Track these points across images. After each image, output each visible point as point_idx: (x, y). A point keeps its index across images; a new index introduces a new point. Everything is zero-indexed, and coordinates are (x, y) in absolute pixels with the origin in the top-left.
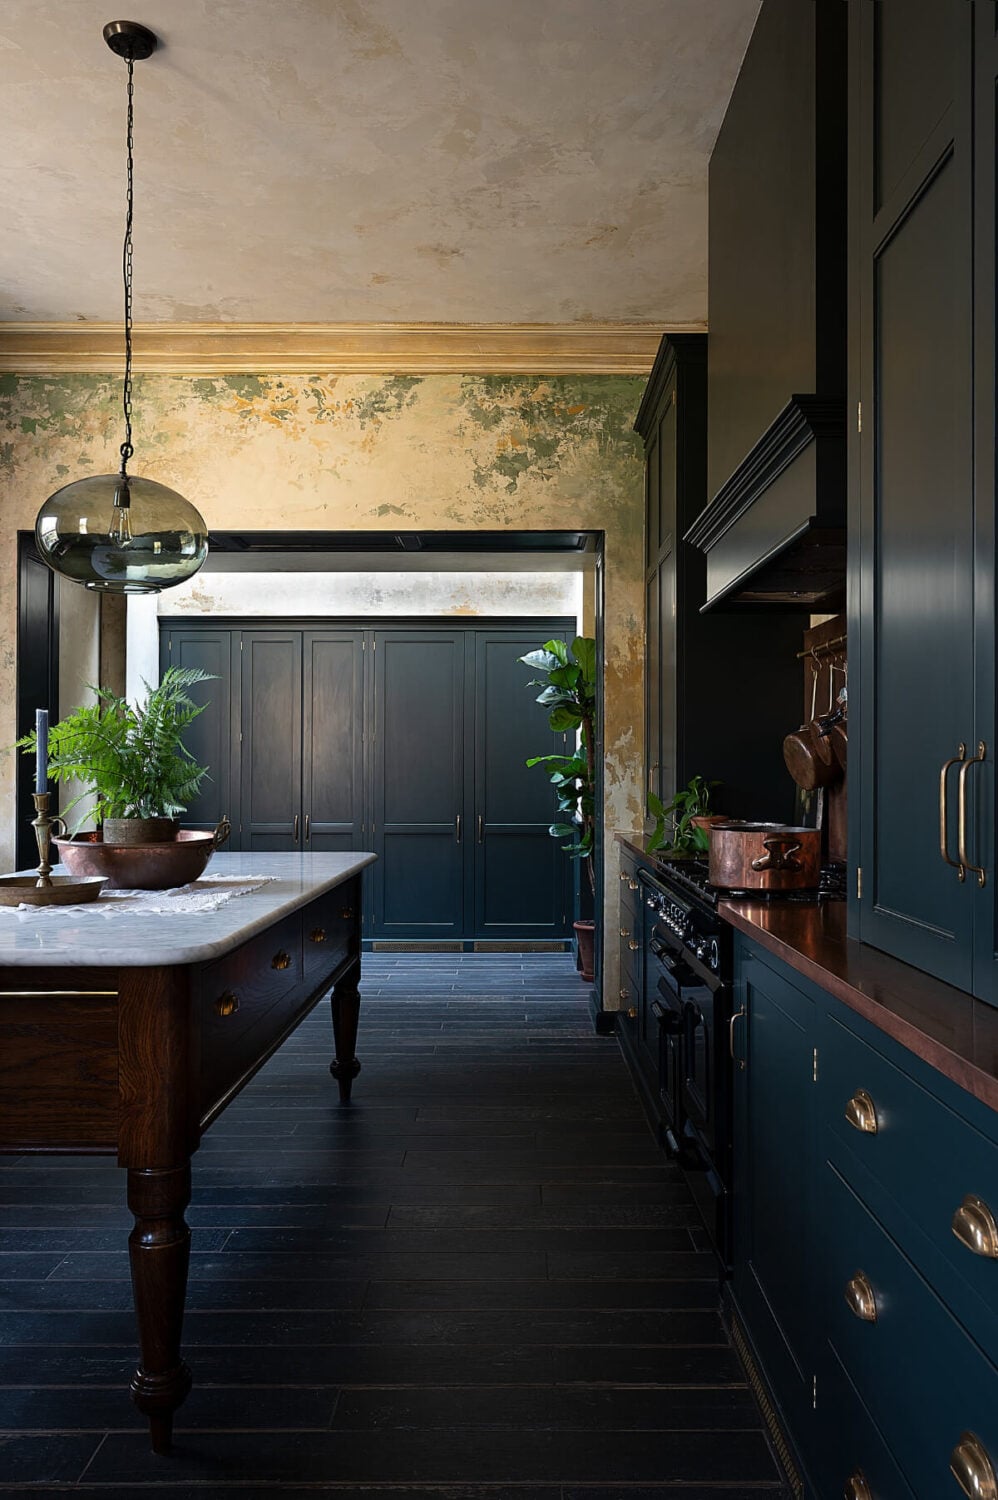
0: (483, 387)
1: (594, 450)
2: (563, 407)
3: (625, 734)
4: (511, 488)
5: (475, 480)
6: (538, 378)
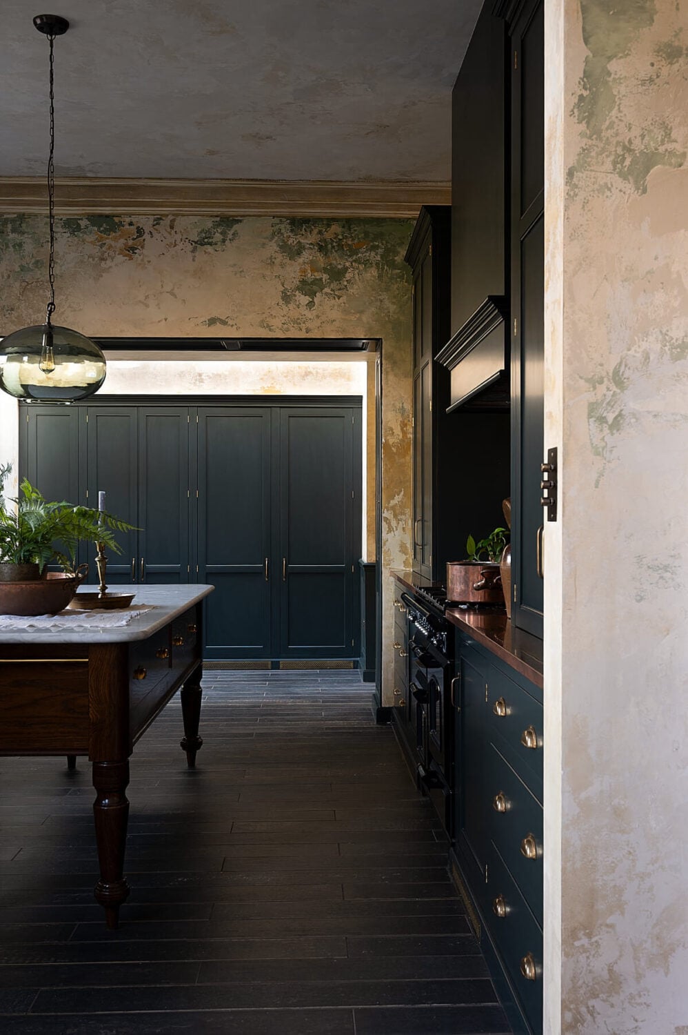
0: (288, 227)
1: (374, 276)
2: (350, 243)
3: (398, 495)
4: (311, 305)
5: (283, 298)
6: (331, 221)
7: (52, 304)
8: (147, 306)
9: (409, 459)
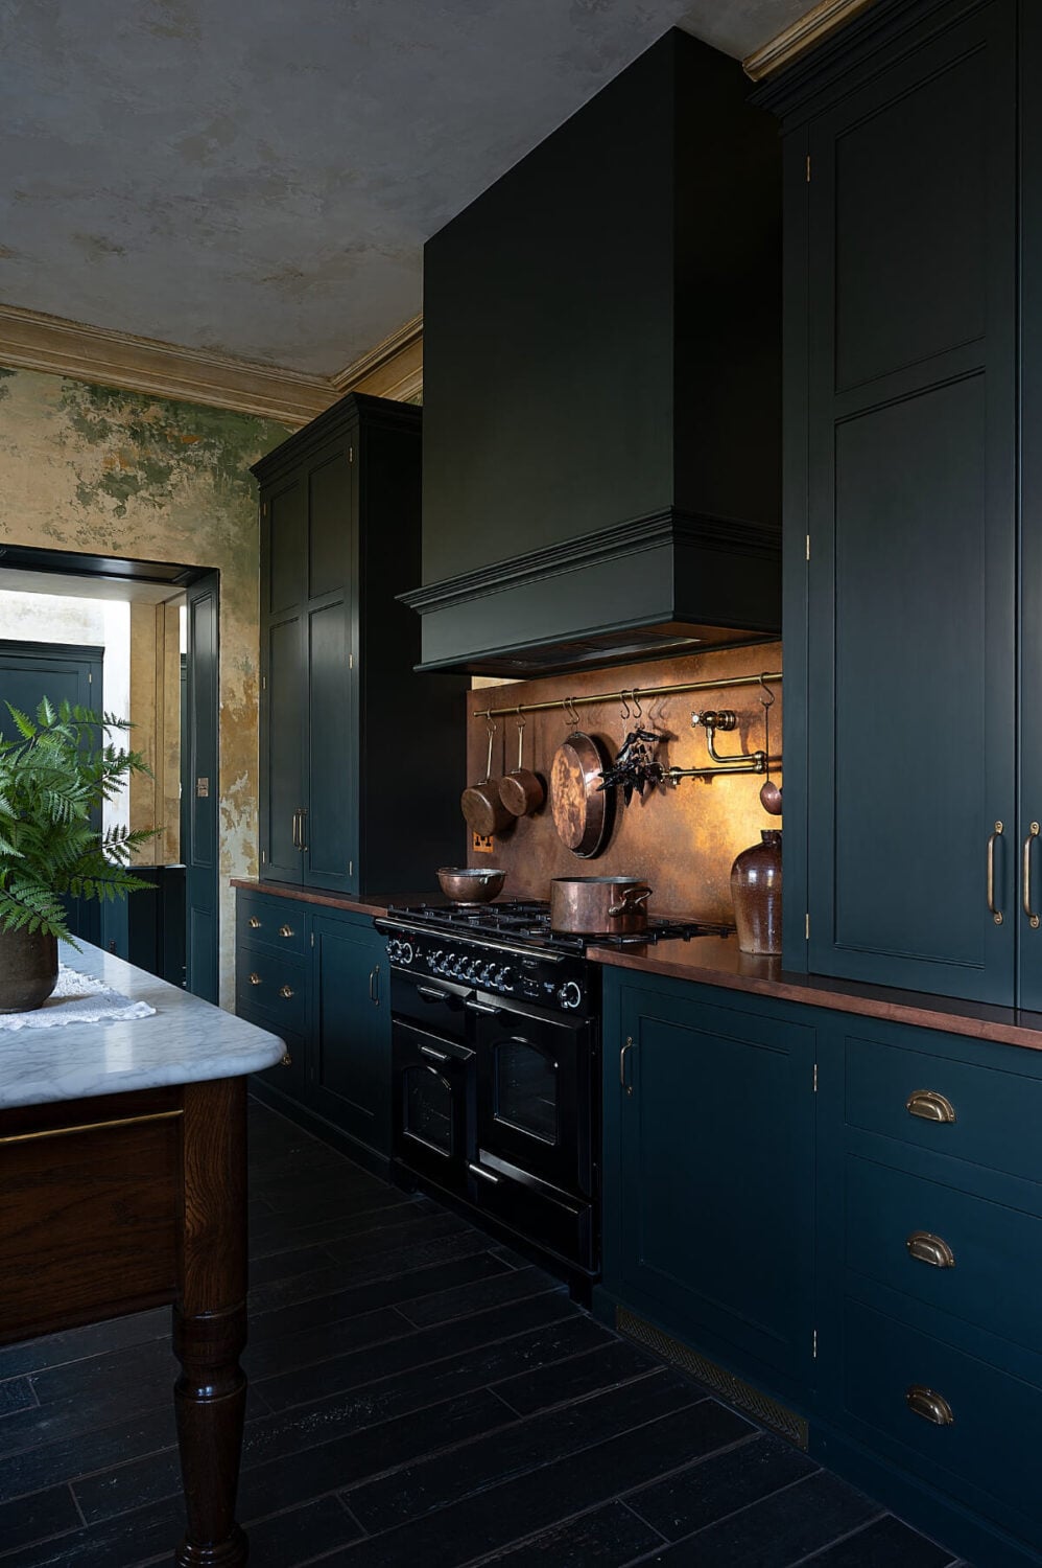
0: (87, 395)
1: (209, 485)
2: (176, 434)
3: (241, 779)
4: (120, 511)
5: (77, 495)
6: (150, 399)
9: (255, 732)
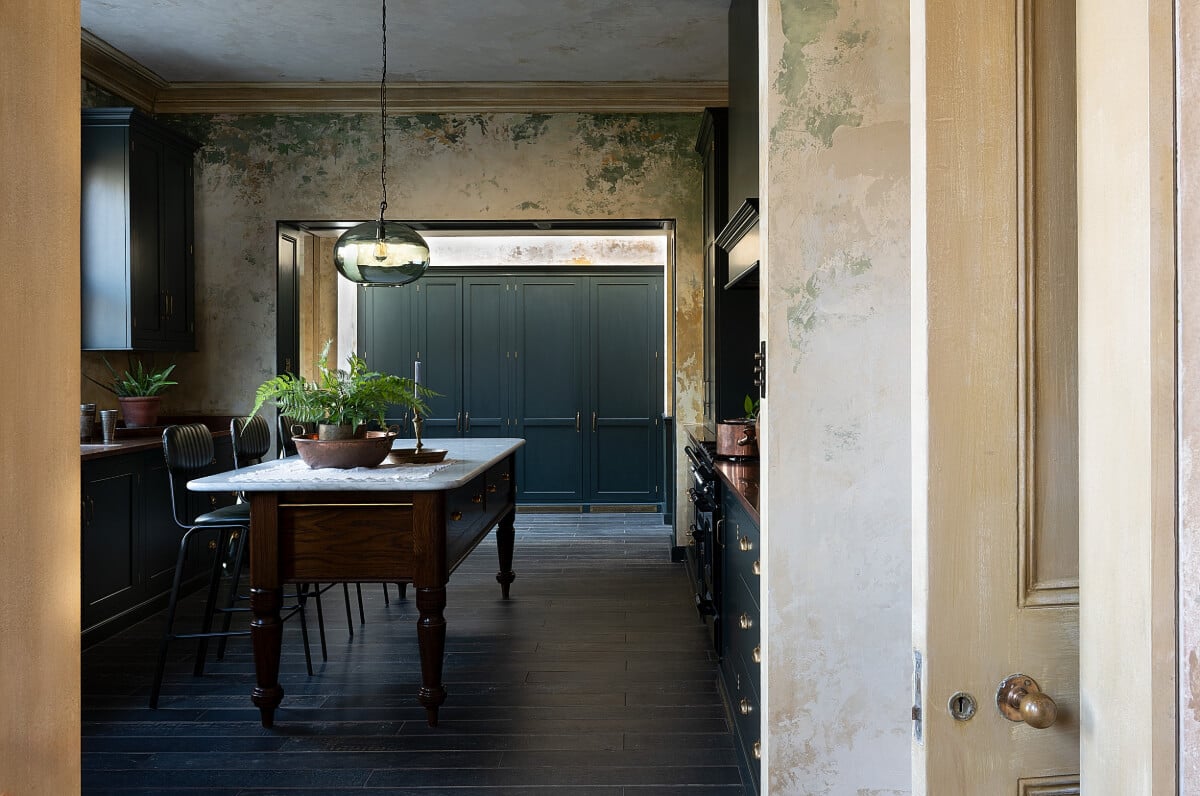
0: (592, 121)
1: (668, 164)
2: (647, 135)
3: (691, 358)
4: (612, 190)
5: (588, 185)
6: (630, 115)
7: (385, 203)
8: (468, 195)
9: (701, 326)
